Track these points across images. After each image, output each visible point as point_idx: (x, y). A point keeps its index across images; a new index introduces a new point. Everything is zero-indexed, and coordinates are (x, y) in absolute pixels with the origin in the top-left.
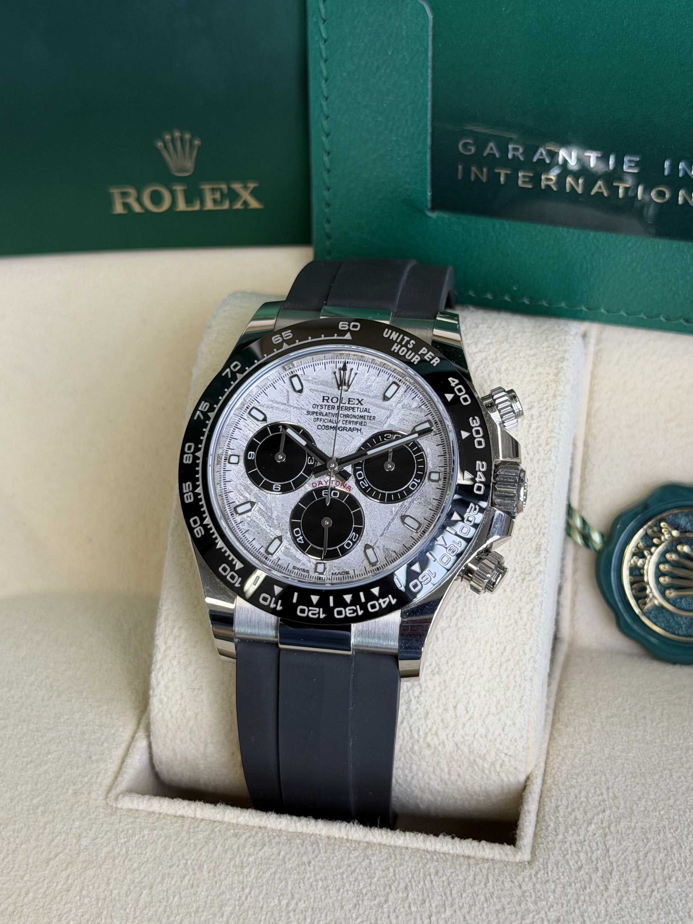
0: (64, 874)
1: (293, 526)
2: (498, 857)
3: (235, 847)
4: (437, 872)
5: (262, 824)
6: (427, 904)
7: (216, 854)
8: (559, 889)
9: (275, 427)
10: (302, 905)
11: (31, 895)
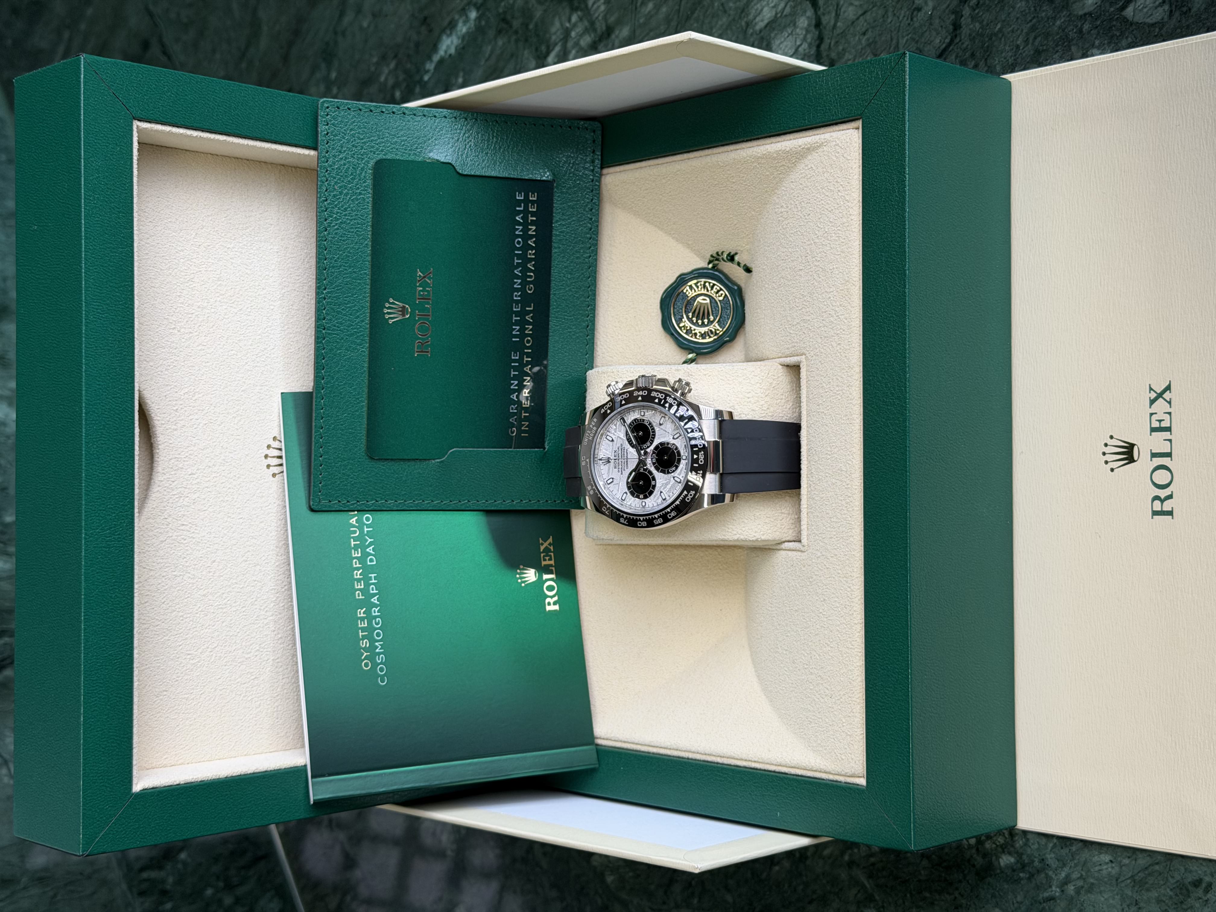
0: (831, 559)
1: (668, 473)
2: (805, 369)
3: (814, 485)
4: (812, 393)
5: (805, 476)
6: (822, 395)
7: (817, 493)
8: (811, 340)
9: (629, 488)
10: (829, 449)
11: (840, 571)
